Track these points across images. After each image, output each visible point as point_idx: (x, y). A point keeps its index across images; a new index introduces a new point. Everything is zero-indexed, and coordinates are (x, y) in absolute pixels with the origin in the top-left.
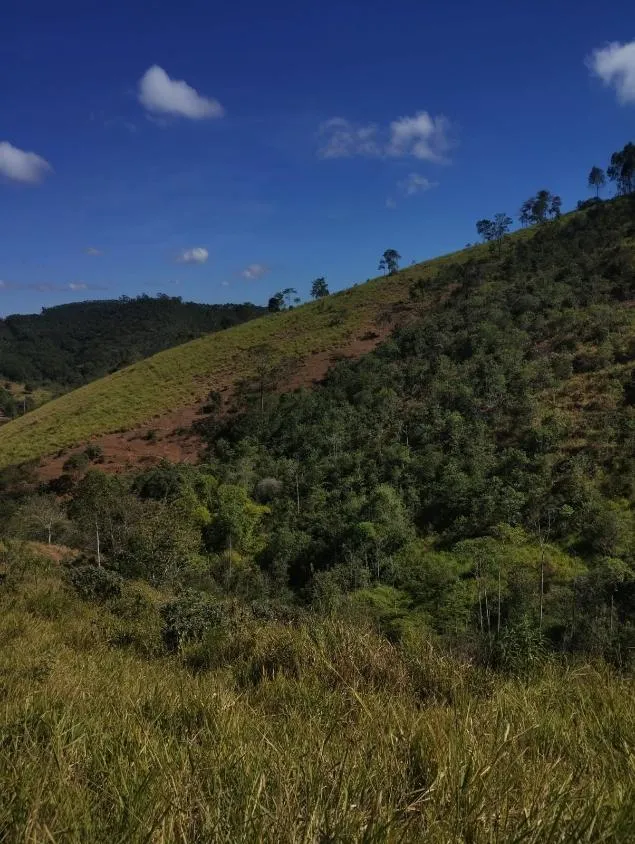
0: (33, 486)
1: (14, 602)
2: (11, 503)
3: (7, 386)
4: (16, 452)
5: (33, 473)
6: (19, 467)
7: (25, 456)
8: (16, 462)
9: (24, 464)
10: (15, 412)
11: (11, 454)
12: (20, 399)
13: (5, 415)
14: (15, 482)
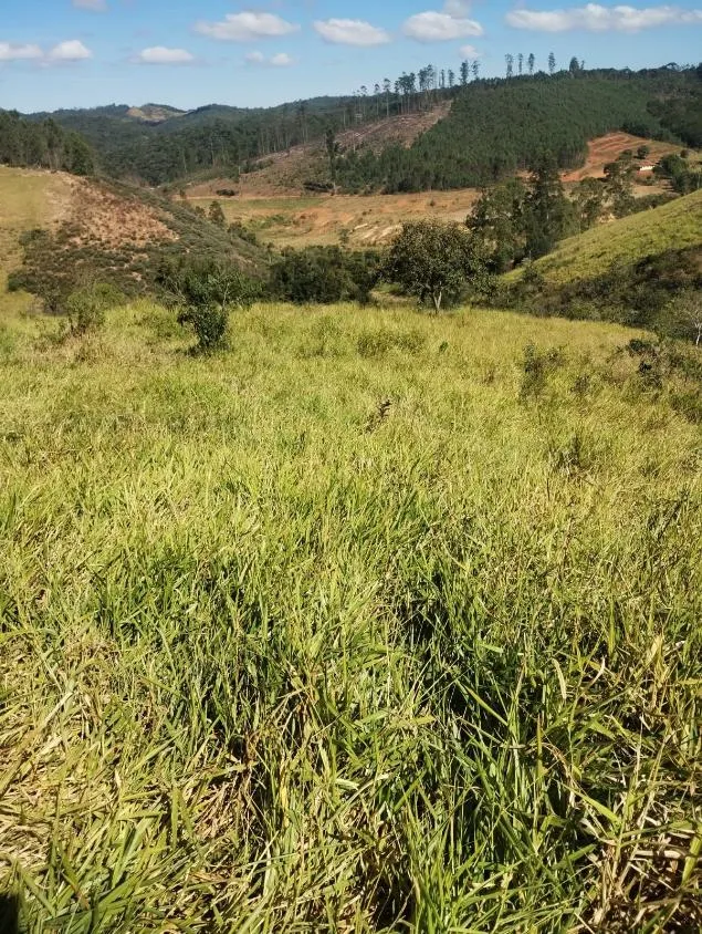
0: (691, 277)
1: (657, 396)
2: (663, 293)
3: (684, 154)
4: (678, 235)
5: (694, 262)
6: (679, 253)
7: (688, 240)
8: (677, 247)
9: (684, 250)
10: (686, 187)
11: (673, 237)
12: (695, 171)
13: (675, 190)
14: (672, 270)
